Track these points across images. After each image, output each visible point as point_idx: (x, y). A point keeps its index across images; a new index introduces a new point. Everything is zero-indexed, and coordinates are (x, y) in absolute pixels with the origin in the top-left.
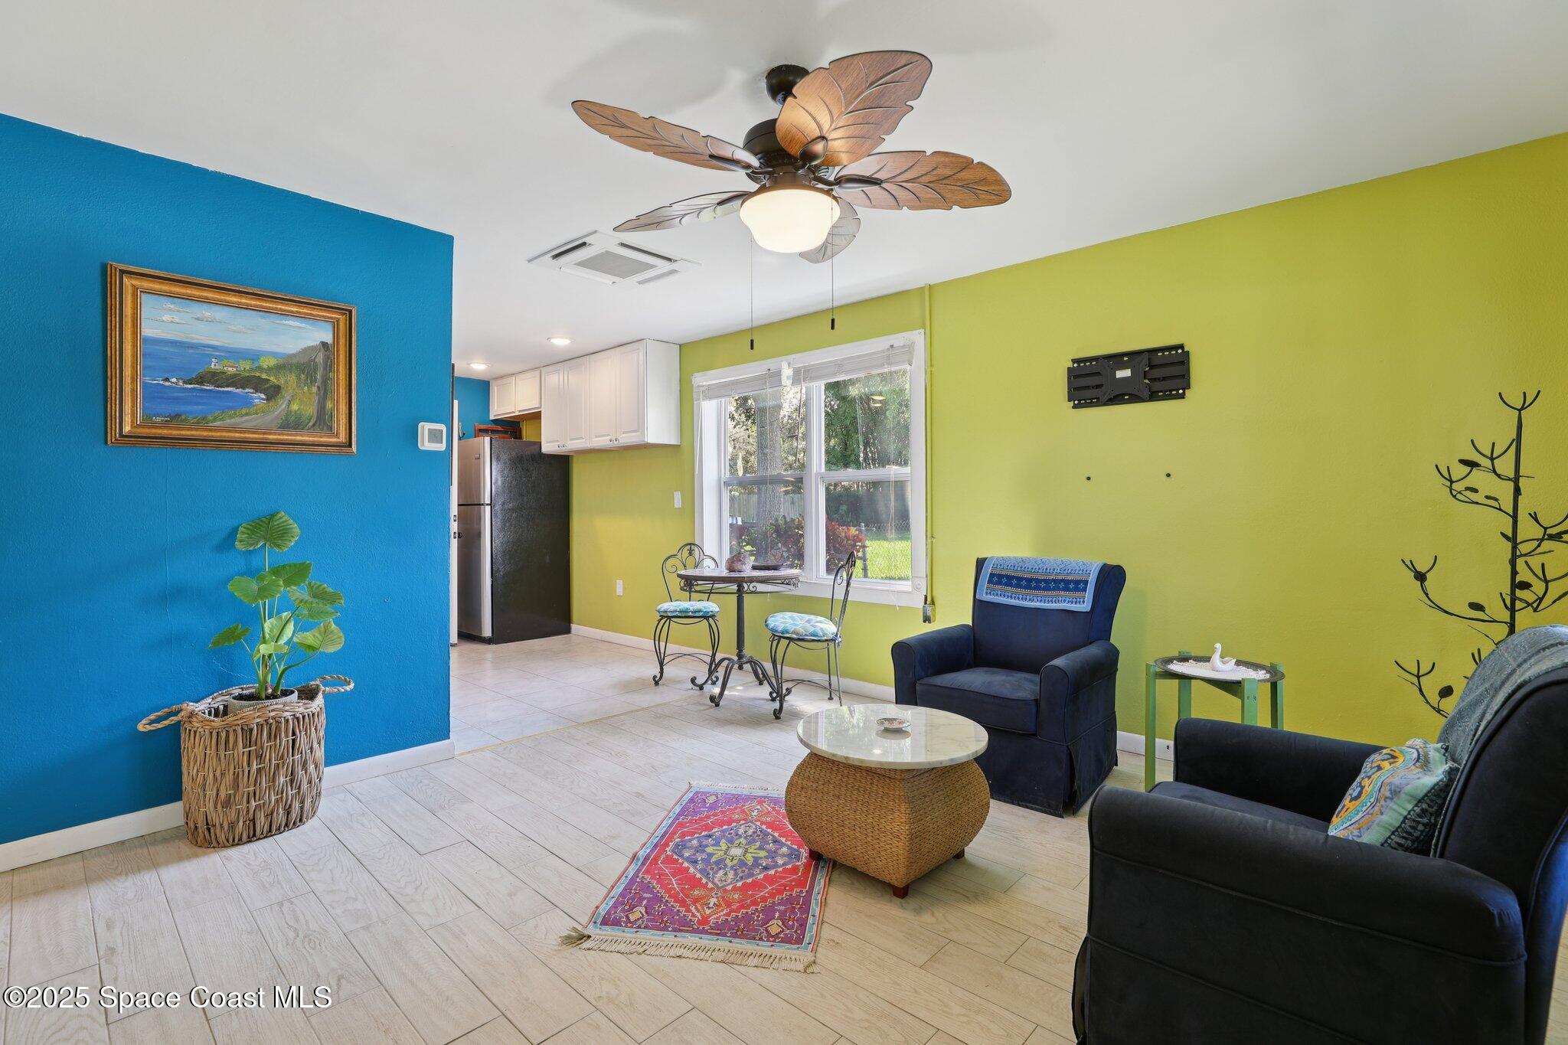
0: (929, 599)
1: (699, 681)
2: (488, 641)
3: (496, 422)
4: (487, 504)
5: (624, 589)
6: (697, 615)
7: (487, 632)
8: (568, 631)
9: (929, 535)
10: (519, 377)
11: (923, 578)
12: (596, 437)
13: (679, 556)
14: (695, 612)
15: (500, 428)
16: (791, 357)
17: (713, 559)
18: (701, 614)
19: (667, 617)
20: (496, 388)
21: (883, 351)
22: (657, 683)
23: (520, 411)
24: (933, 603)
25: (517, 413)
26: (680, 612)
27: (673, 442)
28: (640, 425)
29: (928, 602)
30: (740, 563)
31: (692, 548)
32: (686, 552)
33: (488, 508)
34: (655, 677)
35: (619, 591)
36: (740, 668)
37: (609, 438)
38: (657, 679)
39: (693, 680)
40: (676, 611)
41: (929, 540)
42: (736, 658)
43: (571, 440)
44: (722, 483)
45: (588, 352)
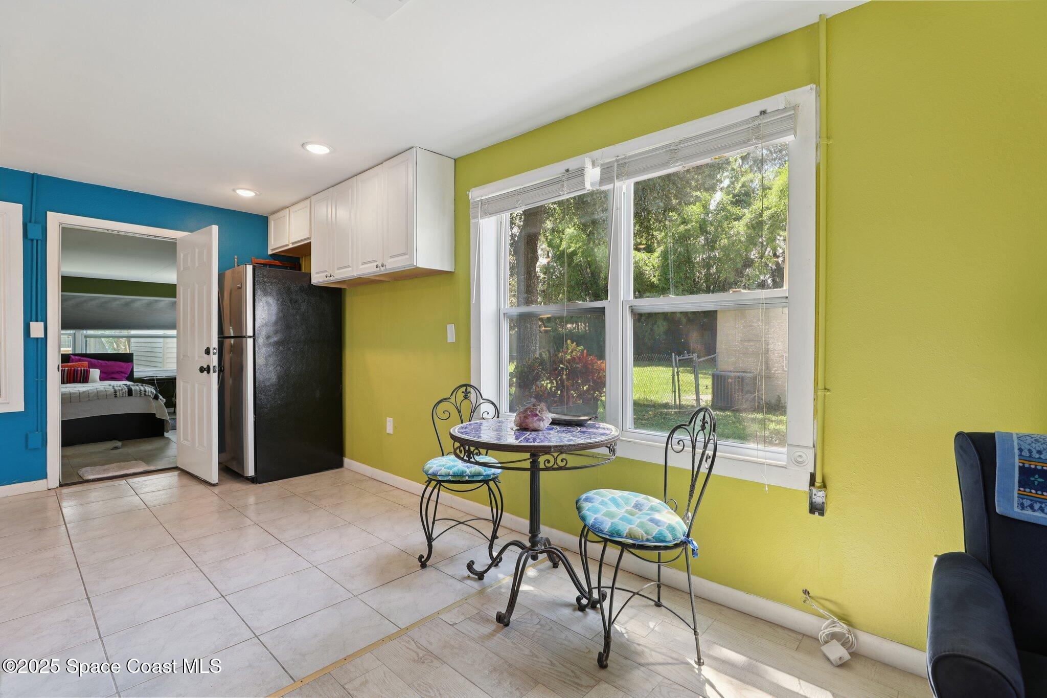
0: (819, 479)
1: (478, 567)
2: (253, 480)
3: (274, 256)
4: (250, 337)
5: (395, 428)
6: (475, 479)
7: (251, 471)
8: (340, 465)
9: (821, 386)
10: (292, 209)
11: (809, 448)
12: (363, 264)
13: (453, 400)
14: (473, 476)
15: (277, 263)
16: (597, 153)
17: (493, 403)
18: (480, 478)
19: (437, 481)
20: (272, 222)
21: (747, 122)
22: (423, 565)
23: (293, 243)
24: (824, 486)
25: (291, 246)
26: (454, 475)
27: (446, 268)
28: (409, 247)
29: (817, 484)
30: (535, 418)
31: (468, 391)
32: (460, 395)
33: (250, 342)
34: (421, 557)
35: (390, 429)
36: (535, 558)
37: (375, 264)
38: (423, 560)
39: (470, 566)
40: (449, 475)
41: (821, 394)
42: (528, 544)
43: (339, 269)
44: (502, 315)
45: (353, 174)
